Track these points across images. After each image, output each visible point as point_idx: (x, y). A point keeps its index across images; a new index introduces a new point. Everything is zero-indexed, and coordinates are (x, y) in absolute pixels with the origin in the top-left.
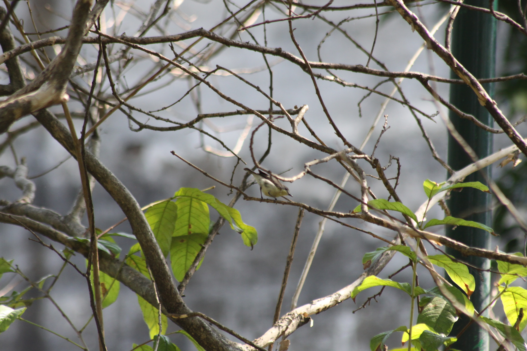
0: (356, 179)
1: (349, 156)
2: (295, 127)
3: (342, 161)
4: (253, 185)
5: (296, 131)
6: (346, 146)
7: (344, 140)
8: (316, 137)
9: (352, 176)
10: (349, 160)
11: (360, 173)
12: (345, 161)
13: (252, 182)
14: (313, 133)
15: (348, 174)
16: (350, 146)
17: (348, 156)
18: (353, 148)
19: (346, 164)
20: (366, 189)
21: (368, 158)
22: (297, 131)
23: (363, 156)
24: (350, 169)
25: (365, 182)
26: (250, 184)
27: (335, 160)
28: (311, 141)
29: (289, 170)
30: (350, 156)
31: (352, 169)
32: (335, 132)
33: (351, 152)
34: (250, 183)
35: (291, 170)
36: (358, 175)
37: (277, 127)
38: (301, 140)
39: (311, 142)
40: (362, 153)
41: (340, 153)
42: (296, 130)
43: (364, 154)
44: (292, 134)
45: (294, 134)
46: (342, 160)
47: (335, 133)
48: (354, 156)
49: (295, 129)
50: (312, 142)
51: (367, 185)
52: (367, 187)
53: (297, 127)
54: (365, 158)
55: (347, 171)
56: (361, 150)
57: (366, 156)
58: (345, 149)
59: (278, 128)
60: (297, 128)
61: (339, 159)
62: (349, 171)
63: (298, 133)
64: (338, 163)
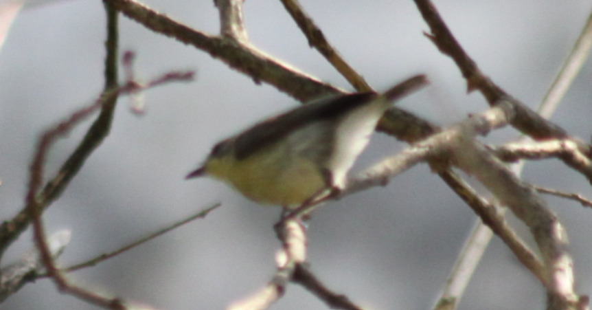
0: (523, 258)
1: (488, 148)
2: (233, 10)
3: (457, 173)
4: (29, 286)
5: (234, 27)
6: (478, 96)
7: (467, 67)
8: (329, 53)
9: (499, 240)
10: (489, 165)
11: (542, 228)
12: (468, 170)
13: (25, 270)
14: (316, 38)
15: (484, 234)
16: (494, 95)
17: (483, 149)
18: (511, 106)
19: (470, 184)
20: (570, 303)
21: (580, 156)
22: (241, 29)
23: (552, 145)
24: (492, 208)
25: (561, 270)
26: (17, 281)
27: (425, 167)
28: (308, 75)
29: (202, 214)
30: (493, 147)
31: (501, 211)
32: (427, 29)
33: (500, 125)
34: (17, 277)
35: (209, 216)
36: (530, 236)
37: (144, 9)
38: (258, 69)
39: (310, 81)
40: (552, 127)
41: (447, 136)
42: (239, 21)
43: (560, 134)
44: (217, 40)
45: (225, 42)
46: (457, 164)
47: (426, 34)
48: (514, 147)
49: (233, 18)
50: (315, 78)
51: (576, 287)
52: (574, 298)
53: (240, 8)
54: (566, 156)
55: (478, 219)
56: (547, 112)
57: (570, 145)
58: (470, 116)
59: (151, 14)
60: (240, 15)
61: (441, 161)
62: (487, 217)
63: (245, 38)
64: (437, 179)
